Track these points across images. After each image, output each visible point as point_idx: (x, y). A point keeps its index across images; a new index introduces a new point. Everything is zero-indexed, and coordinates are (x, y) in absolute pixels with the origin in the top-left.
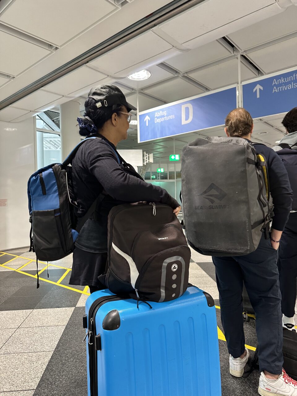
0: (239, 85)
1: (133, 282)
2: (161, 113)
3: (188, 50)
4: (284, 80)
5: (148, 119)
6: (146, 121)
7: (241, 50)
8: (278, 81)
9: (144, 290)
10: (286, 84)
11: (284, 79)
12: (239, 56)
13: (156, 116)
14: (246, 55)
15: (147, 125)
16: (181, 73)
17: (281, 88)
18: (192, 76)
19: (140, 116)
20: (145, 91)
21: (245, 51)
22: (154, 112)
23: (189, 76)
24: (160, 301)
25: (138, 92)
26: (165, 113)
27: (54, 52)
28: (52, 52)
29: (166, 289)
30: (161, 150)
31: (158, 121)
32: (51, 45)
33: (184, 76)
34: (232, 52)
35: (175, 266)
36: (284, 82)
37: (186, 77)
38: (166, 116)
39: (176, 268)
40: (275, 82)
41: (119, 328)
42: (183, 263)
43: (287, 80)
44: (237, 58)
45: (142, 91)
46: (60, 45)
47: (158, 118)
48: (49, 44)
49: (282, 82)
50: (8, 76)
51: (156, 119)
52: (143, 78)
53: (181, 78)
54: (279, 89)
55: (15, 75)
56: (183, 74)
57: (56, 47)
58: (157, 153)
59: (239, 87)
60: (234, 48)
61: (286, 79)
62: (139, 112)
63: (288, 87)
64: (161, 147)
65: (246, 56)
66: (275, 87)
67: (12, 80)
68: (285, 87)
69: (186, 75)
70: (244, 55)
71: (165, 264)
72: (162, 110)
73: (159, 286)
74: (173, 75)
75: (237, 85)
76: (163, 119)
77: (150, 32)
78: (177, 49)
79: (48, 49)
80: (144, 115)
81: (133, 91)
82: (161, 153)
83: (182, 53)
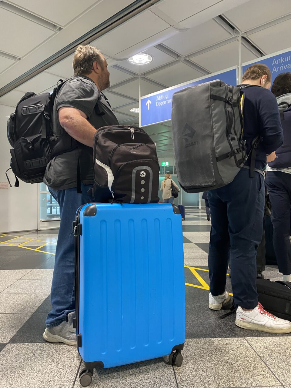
0: (239, 67)
1: (110, 186)
2: (162, 97)
3: (186, 29)
4: (284, 60)
5: (150, 103)
6: (148, 104)
7: (242, 31)
8: (278, 60)
9: (118, 192)
10: (285, 64)
11: (283, 58)
12: (240, 38)
13: (158, 100)
14: (247, 36)
15: (149, 109)
16: (182, 56)
17: (280, 67)
18: (193, 59)
19: (142, 100)
20: (147, 76)
21: (245, 33)
22: (156, 96)
23: (190, 60)
24: (131, 202)
25: (140, 77)
26: (166, 97)
27: (58, 32)
28: (56, 33)
29: (136, 192)
30: (166, 142)
31: (159, 104)
32: (55, 26)
33: (185, 60)
34: (233, 34)
35: (143, 173)
36: (284, 61)
37: (188, 60)
38: (168, 99)
39: (144, 175)
40: (275, 62)
41: (96, 215)
42: (151, 172)
43: (286, 60)
44: (238, 40)
45: (144, 76)
46: (63, 26)
47: (159, 101)
48: (53, 24)
49: (282, 62)
50: (15, 58)
51: (158, 102)
52: (145, 63)
53: (183, 62)
54: (279, 69)
55: (21, 56)
56: (184, 58)
57: (60, 28)
58: (163, 145)
59: (239, 68)
60: (234, 30)
61: (285, 58)
62: (141, 96)
63: (287, 66)
64: (166, 138)
65: (246, 38)
66: (275, 67)
67: (18, 62)
68: (284, 66)
69: (187, 59)
70: (245, 36)
71: (134, 171)
72: (164, 94)
73: (130, 190)
74: (174, 59)
75: (237, 66)
76: (164, 103)
77: (147, 11)
78: (174, 28)
79: (52, 29)
80: (146, 100)
81: (135, 77)
82: (166, 145)
83: (179, 32)
